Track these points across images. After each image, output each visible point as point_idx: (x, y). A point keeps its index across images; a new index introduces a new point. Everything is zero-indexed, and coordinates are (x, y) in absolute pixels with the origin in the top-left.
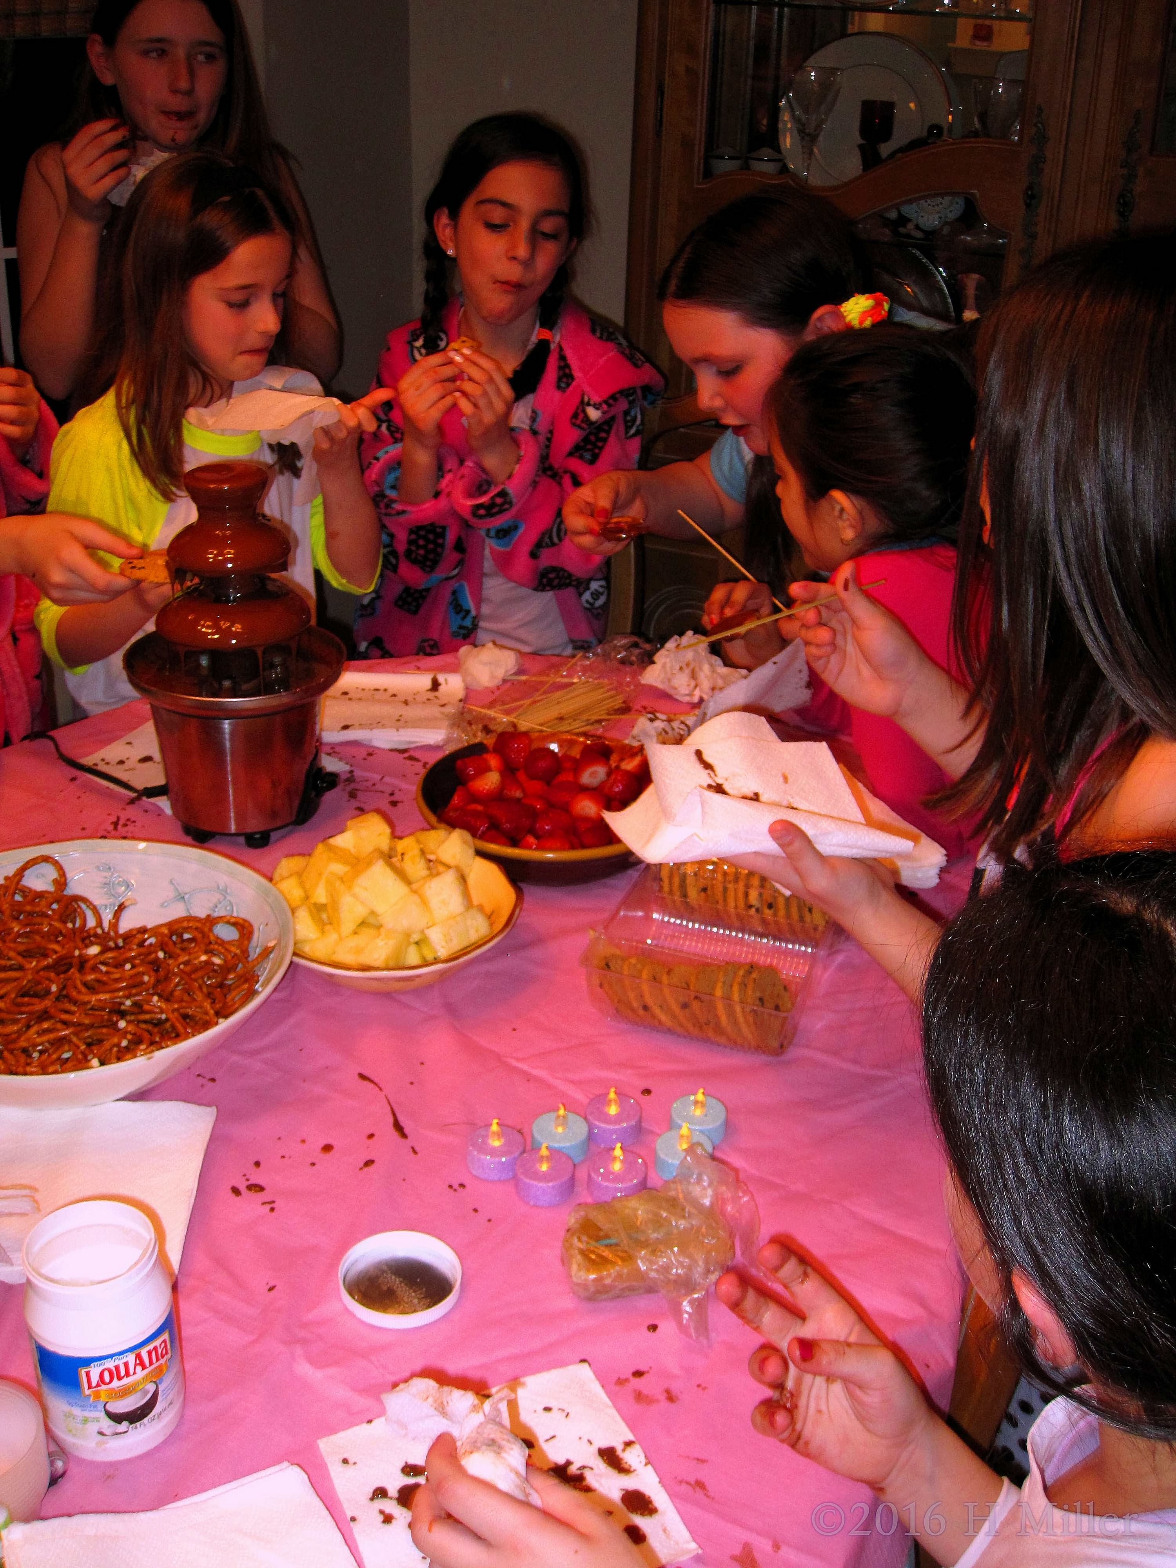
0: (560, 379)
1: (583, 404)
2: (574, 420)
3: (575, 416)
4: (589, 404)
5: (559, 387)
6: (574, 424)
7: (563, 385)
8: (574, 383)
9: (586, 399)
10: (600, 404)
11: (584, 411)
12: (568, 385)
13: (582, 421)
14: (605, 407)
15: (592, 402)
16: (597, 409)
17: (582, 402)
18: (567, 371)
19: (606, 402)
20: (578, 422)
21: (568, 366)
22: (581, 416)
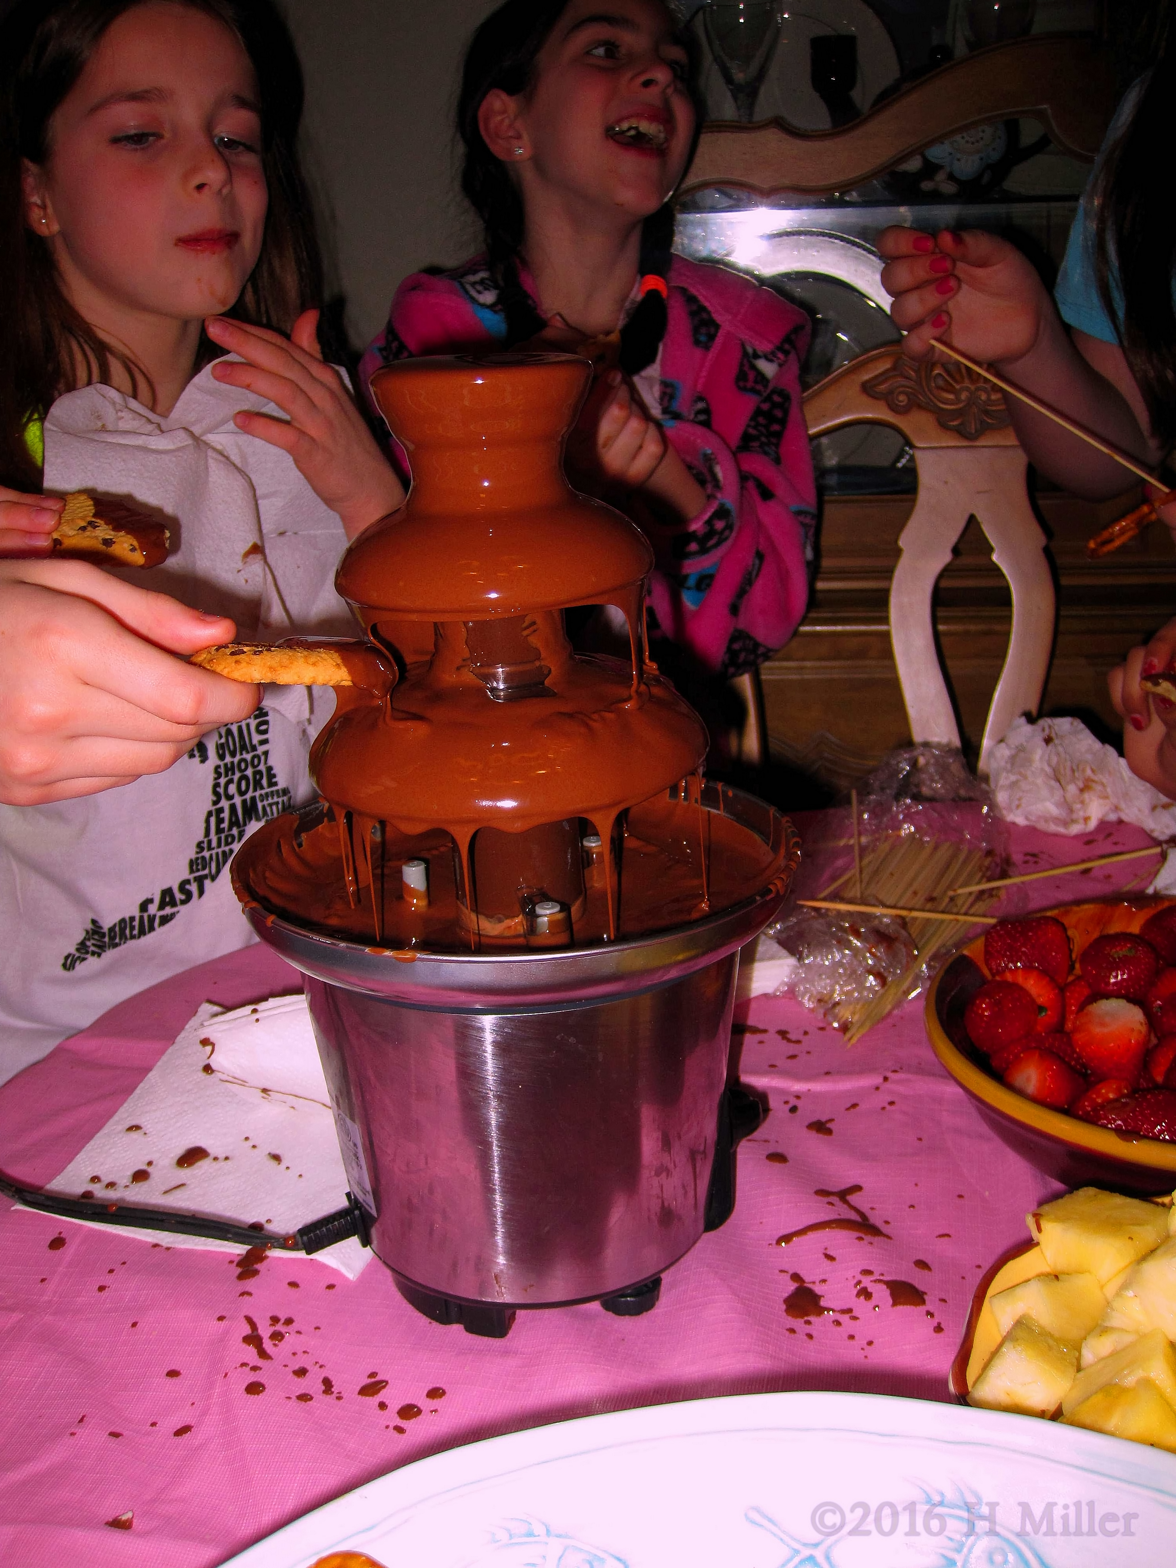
0: (696, 330)
1: (748, 359)
2: (741, 384)
3: (742, 376)
4: (756, 356)
5: (697, 343)
6: (745, 389)
7: (703, 338)
8: (721, 333)
9: (750, 350)
10: (773, 353)
11: (754, 368)
12: (712, 337)
13: (756, 382)
14: (780, 355)
15: (760, 353)
16: (771, 361)
17: (745, 354)
18: (705, 316)
19: (780, 349)
20: (750, 385)
21: (703, 309)
22: (751, 376)
